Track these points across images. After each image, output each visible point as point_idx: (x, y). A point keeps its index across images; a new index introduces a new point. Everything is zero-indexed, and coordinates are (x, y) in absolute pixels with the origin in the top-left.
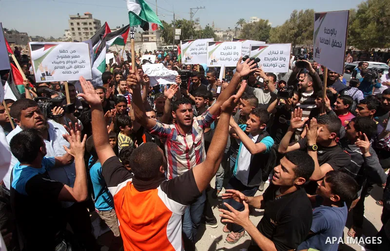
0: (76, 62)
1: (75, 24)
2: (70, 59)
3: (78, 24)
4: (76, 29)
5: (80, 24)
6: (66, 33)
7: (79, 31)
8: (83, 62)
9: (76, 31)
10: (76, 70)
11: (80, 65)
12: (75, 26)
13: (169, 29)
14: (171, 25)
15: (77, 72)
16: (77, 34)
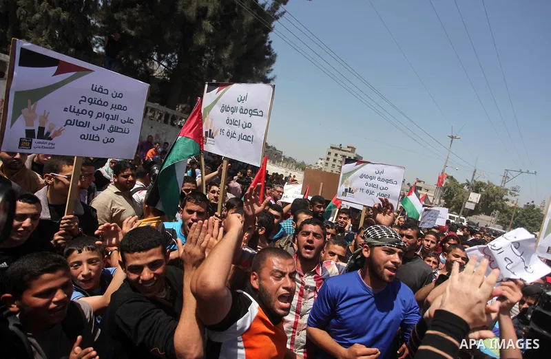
0: (115, 118)
1: (333, 154)
2: (107, 110)
3: (336, 155)
4: (331, 160)
5: (339, 155)
6: (320, 161)
7: (334, 163)
8: (130, 121)
9: (331, 161)
10: (110, 136)
11: (121, 125)
12: (332, 157)
13: (459, 190)
14: (463, 186)
15: (111, 141)
16: (330, 165)
